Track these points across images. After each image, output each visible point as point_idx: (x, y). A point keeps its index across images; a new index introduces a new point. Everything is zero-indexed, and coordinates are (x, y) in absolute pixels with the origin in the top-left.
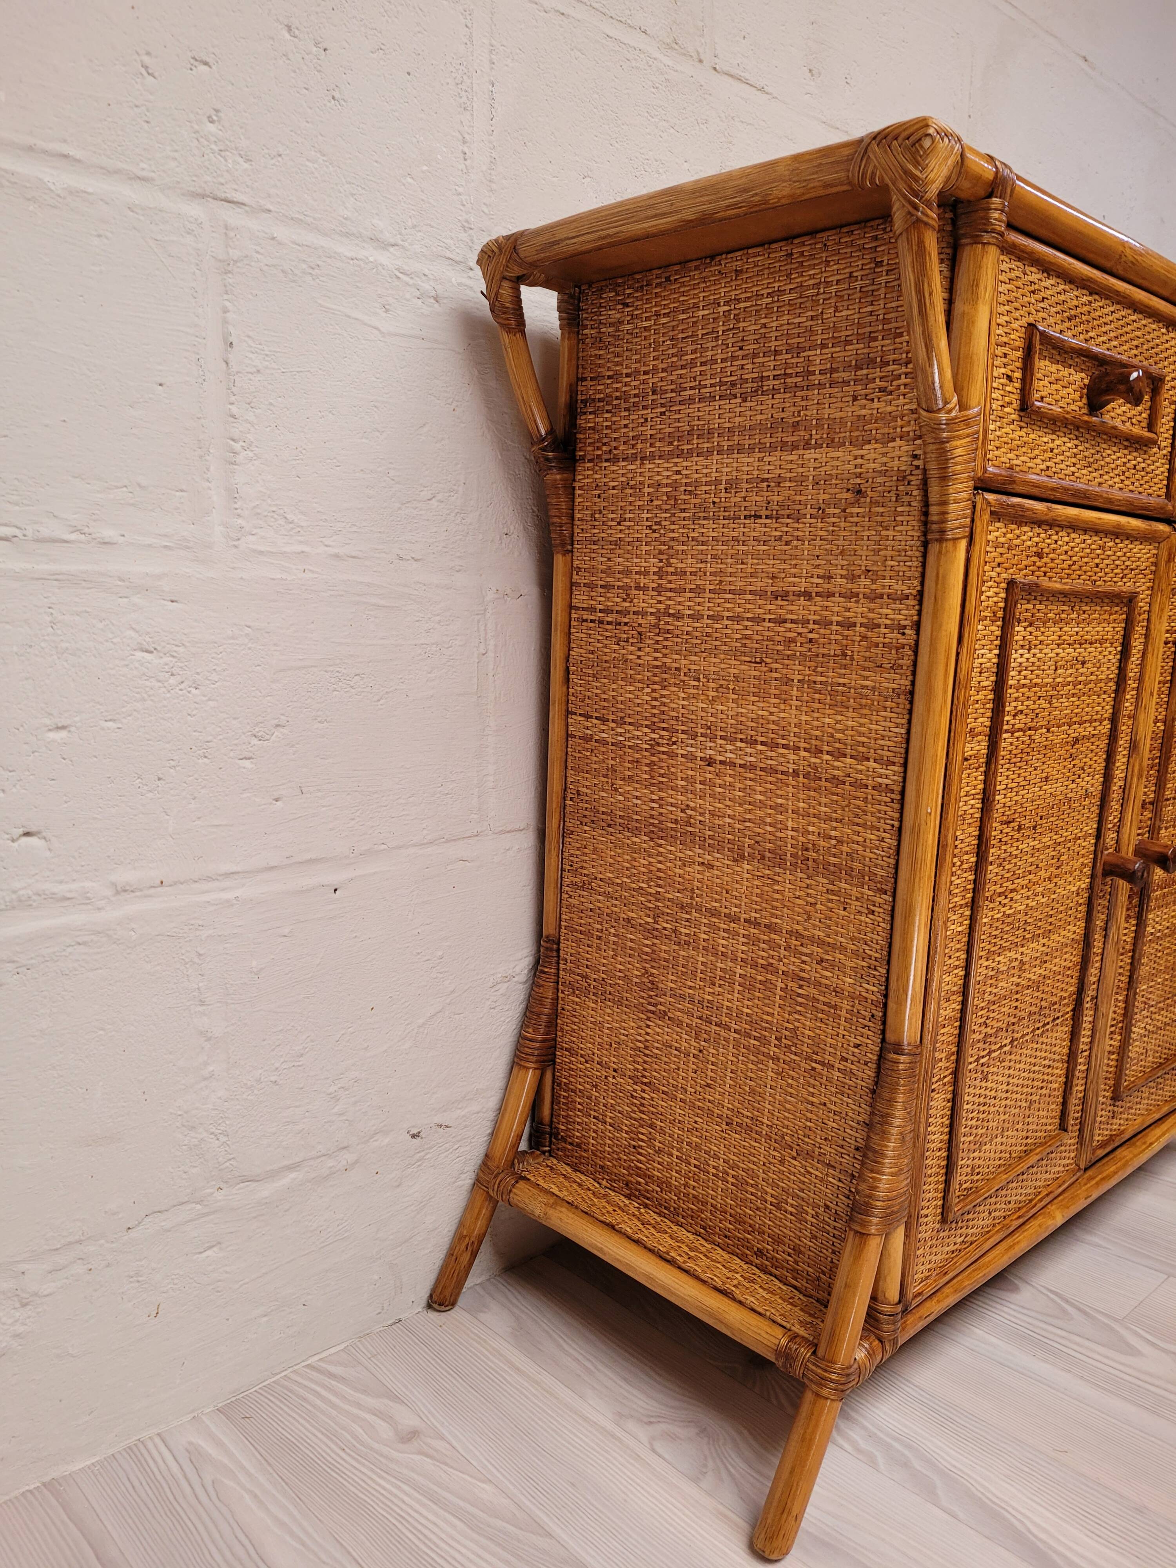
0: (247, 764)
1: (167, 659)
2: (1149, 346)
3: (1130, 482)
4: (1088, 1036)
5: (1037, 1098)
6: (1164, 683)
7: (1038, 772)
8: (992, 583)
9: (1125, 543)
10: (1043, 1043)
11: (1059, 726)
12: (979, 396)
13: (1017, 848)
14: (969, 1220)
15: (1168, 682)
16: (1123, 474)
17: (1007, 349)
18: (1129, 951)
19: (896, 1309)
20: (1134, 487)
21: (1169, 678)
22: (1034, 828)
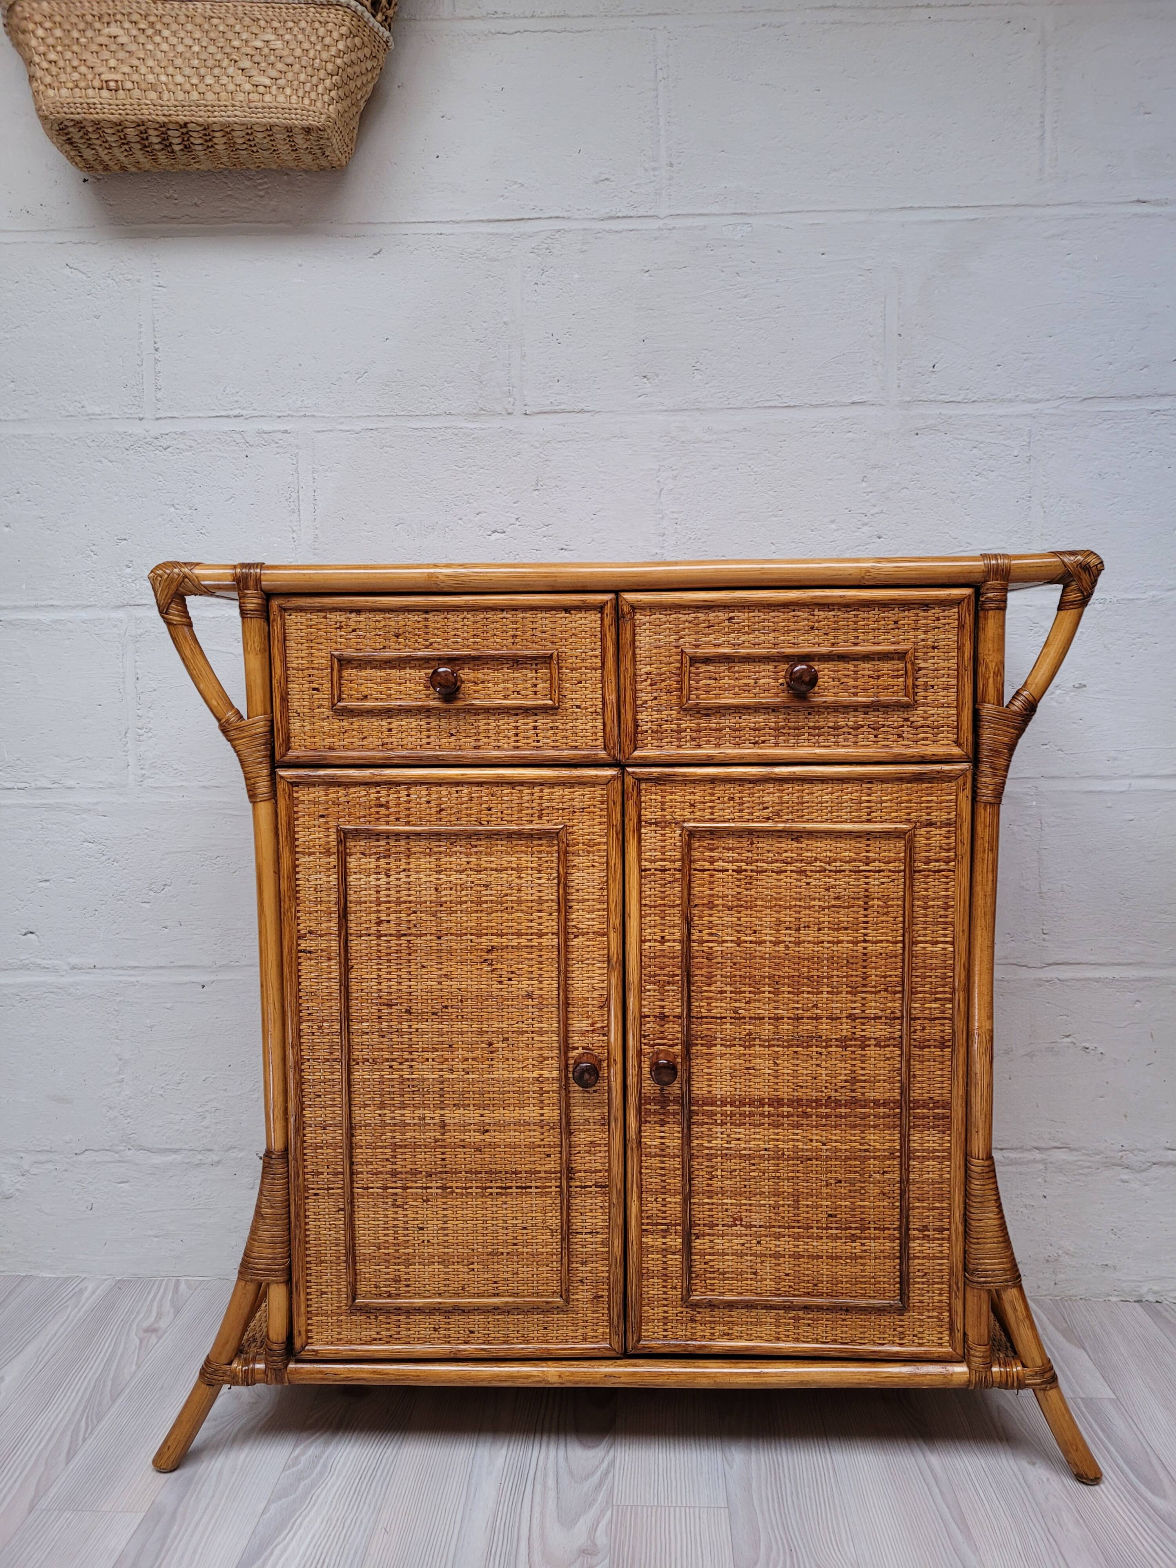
0: (147, 906)
1: (100, 847)
2: (537, 632)
3: (530, 741)
4: (604, 1220)
5: (505, 1251)
6: (655, 907)
7: (429, 969)
8: (317, 829)
9: (537, 789)
10: (505, 1203)
11: (457, 935)
12: (260, 709)
13: (410, 1027)
14: (399, 1321)
15: (678, 905)
16: (517, 735)
17: (311, 672)
18: (675, 1156)
19: (275, 1347)
20: (540, 744)
21: (678, 902)
22: (433, 1014)
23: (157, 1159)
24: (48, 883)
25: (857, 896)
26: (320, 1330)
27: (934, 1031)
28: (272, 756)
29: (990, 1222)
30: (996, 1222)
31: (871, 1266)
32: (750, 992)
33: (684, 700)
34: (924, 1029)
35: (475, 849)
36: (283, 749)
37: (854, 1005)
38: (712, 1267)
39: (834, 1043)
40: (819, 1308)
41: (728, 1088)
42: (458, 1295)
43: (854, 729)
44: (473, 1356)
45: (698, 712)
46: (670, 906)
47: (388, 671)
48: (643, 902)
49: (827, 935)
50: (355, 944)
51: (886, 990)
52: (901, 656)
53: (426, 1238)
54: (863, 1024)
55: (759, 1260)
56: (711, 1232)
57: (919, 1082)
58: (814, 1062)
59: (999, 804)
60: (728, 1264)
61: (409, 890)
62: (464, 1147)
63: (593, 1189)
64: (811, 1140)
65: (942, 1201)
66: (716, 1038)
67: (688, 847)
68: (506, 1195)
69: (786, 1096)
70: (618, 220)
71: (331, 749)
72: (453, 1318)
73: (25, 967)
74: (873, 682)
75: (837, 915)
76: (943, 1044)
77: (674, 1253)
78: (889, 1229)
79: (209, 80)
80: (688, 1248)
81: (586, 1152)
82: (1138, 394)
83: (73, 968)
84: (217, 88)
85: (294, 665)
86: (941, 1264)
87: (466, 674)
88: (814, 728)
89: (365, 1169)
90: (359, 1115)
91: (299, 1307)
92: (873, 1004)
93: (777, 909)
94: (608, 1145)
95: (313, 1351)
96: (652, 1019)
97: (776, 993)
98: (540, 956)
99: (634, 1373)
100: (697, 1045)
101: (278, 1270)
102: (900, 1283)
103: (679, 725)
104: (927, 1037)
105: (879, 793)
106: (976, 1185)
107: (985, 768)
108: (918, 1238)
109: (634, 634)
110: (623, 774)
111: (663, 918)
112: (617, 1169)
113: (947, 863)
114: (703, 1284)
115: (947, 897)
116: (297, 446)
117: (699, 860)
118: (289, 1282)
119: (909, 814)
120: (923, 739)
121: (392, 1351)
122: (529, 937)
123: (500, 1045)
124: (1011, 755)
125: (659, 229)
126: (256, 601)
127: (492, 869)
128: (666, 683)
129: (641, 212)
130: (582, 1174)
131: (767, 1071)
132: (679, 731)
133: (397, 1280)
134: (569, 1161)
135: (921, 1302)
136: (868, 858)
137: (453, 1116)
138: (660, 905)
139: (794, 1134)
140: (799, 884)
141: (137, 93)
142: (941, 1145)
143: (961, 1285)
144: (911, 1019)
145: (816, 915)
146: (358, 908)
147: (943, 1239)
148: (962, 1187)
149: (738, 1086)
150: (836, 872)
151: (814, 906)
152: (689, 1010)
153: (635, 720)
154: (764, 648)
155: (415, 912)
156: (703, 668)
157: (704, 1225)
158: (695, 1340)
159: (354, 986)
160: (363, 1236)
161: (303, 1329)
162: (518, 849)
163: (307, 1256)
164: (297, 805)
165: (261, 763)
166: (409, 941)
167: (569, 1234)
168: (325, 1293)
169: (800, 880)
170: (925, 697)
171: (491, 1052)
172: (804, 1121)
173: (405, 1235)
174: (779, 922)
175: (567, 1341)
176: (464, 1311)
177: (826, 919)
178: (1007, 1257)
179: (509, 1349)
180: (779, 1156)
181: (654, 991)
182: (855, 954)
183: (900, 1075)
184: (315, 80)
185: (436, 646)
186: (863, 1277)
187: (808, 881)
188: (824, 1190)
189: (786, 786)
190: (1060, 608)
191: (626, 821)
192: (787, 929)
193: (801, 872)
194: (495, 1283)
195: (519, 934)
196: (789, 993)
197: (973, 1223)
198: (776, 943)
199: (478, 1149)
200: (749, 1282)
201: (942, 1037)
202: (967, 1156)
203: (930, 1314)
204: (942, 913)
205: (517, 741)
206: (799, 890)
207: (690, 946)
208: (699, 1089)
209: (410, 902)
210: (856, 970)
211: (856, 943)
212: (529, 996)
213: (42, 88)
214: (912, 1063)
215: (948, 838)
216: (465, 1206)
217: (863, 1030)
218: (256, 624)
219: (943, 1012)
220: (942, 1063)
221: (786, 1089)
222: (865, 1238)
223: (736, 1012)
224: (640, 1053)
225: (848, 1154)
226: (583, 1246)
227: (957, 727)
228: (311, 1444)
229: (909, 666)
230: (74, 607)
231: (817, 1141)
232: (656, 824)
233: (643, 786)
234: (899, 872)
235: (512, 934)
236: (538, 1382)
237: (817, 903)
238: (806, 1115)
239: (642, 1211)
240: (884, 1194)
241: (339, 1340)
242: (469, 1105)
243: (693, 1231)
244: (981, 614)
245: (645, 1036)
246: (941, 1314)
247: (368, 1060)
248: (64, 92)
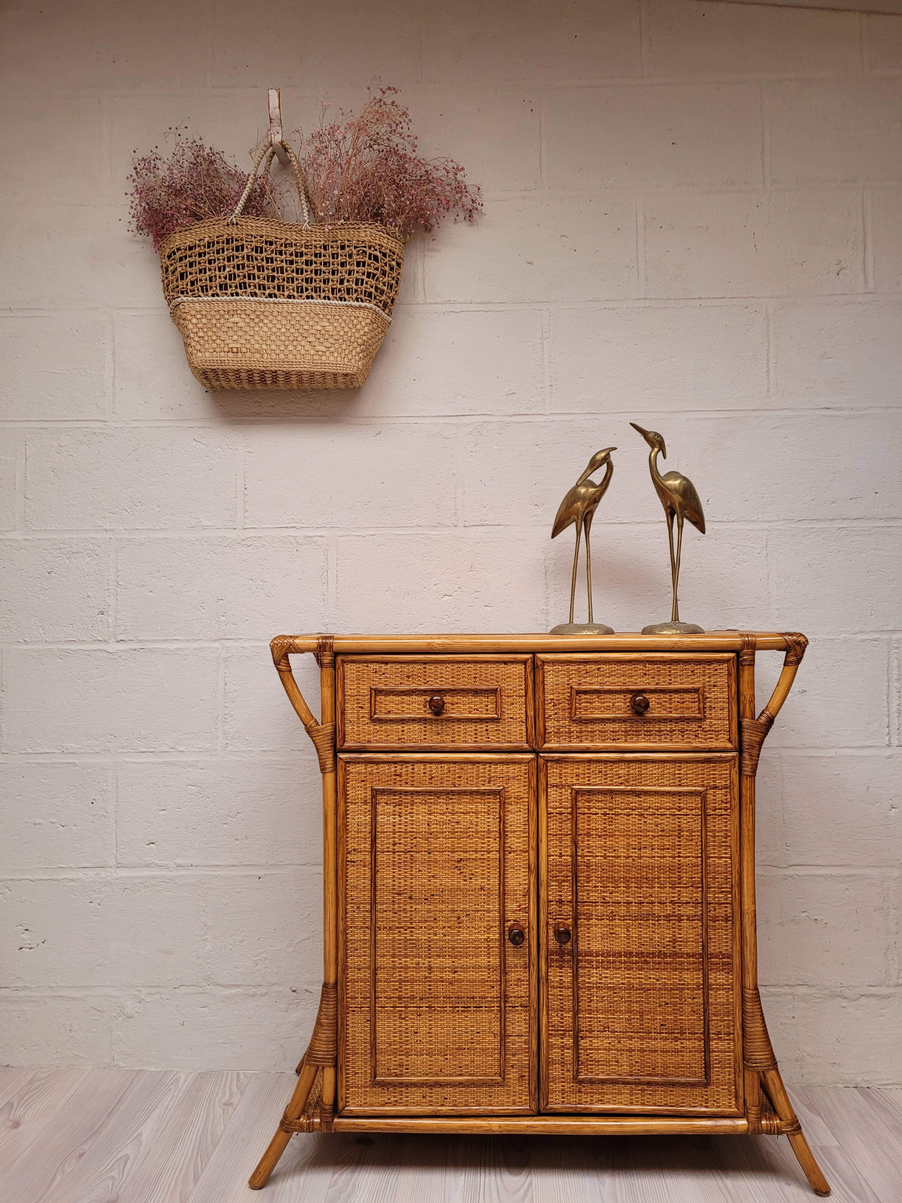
0: (226, 826)
1: (198, 788)
2: (488, 676)
3: (484, 738)
4: (526, 1028)
5: (466, 1047)
6: (556, 835)
7: (423, 872)
8: (359, 788)
9: (487, 766)
10: (467, 1017)
11: (440, 852)
12: (329, 720)
13: (411, 907)
14: (402, 1091)
15: (569, 834)
16: (476, 734)
17: (358, 697)
18: (568, 988)
19: (327, 1107)
20: (489, 740)
21: (569, 833)
22: (425, 899)
23: (227, 992)
24: (164, 812)
25: (673, 829)
26: (354, 1097)
27: (721, 911)
28: (335, 746)
29: (757, 1029)
30: (761, 1029)
31: (687, 1057)
32: (612, 887)
33: (573, 715)
34: (715, 910)
35: (451, 801)
36: (341, 742)
37: (673, 895)
38: (591, 1057)
39: (662, 918)
40: (657, 1084)
41: (600, 946)
42: (437, 1075)
43: (671, 732)
44: (447, 1114)
45: (581, 722)
46: (565, 835)
47: (403, 697)
48: (549, 832)
49: (657, 853)
50: (379, 857)
51: (692, 886)
52: (696, 691)
53: (419, 1039)
54: (679, 907)
55: (619, 1053)
56: (590, 1035)
57: (713, 942)
58: (651, 930)
59: (755, 776)
60: (601, 1055)
61: (412, 824)
62: (442, 982)
63: (520, 1008)
64: (650, 978)
65: (728, 1016)
66: (592, 915)
67: (575, 800)
68: (467, 1011)
69: (634, 951)
70: (520, 416)
71: (369, 742)
72: (435, 1090)
73: (148, 866)
74: (680, 705)
75: (662, 841)
76: (727, 919)
77: (568, 1049)
78: (697, 1033)
79: (290, 348)
80: (576, 1046)
81: (515, 985)
82: (830, 518)
83: (179, 866)
84: (295, 352)
85: (349, 694)
86: (729, 1056)
87: (447, 699)
88: (647, 731)
89: (383, 995)
90: (381, 961)
91: (342, 1083)
92: (685, 894)
93: (627, 837)
94: (529, 980)
95: (350, 1110)
96: (554, 903)
97: (628, 887)
98: (489, 865)
99: (543, 1126)
100: (581, 919)
101: (330, 1059)
102: (705, 1067)
103: (569, 729)
104: (717, 915)
105: (685, 769)
106: (749, 1005)
107: (746, 755)
108: (715, 1039)
109: (544, 677)
110: (537, 757)
111: (561, 842)
112: (534, 995)
113: (726, 810)
114: (586, 1068)
115: (726, 830)
116: (327, 545)
117: (581, 808)
118: (336, 1066)
119: (703, 781)
120: (710, 738)
121: (398, 1111)
122: (482, 853)
123: (465, 918)
124: (760, 748)
125: (545, 422)
126: (329, 658)
127: (461, 813)
128: (561, 705)
129: (534, 412)
130: (513, 999)
131: (623, 935)
132: (570, 732)
133: (401, 1065)
134: (505, 991)
135: (718, 1079)
136: (680, 807)
137: (436, 962)
138: (559, 835)
139: (639, 974)
140: (640, 822)
141: (248, 354)
142: (727, 981)
143: (741, 1068)
144: (708, 904)
145: (650, 841)
146: (382, 835)
147: (730, 1040)
148: (741, 1008)
149: (606, 944)
150: (661, 815)
151: (649, 835)
152: (577, 898)
153: (545, 726)
154: (618, 686)
155: (415, 838)
156: (584, 696)
157: (587, 1031)
158: (581, 1104)
159: (379, 883)
160: (381, 1036)
161: (344, 1096)
162: (475, 800)
163: (347, 1049)
164: (348, 775)
165: (329, 750)
166: (412, 856)
167: (505, 1036)
168: (358, 1073)
169: (640, 820)
170: (710, 714)
171: (459, 923)
172: (645, 966)
173: (406, 1037)
174: (629, 845)
175: (503, 1105)
176: (441, 1085)
177: (656, 843)
178: (768, 1051)
179: (468, 1109)
180: (630, 987)
181: (556, 886)
182: (674, 864)
183: (702, 938)
184: (351, 348)
185: (430, 683)
186: (682, 1064)
187: (645, 820)
188: (658, 1009)
189: (631, 765)
190: (785, 665)
191: (539, 784)
192: (633, 849)
193: (641, 815)
194: (460, 1067)
195: (476, 851)
196: (635, 887)
197: (748, 1029)
198: (627, 857)
199: (451, 983)
200: (614, 1067)
201: (726, 915)
202: (743, 987)
203: (724, 1087)
204: (724, 840)
205: (476, 738)
206: (640, 826)
207: (576, 859)
208: (583, 946)
209: (413, 832)
210: (674, 874)
211: (674, 858)
212: (482, 889)
213: (194, 351)
214: (709, 930)
215: (726, 796)
216: (442, 1018)
217: (679, 910)
218: (329, 671)
219: (726, 899)
220: (727, 930)
221: (634, 946)
222: (683, 1039)
223: (604, 899)
224: (547, 923)
225: (672, 986)
226: (513, 1044)
227: (729, 731)
228: (343, 1173)
229: (701, 697)
230: (188, 641)
231: (653, 978)
232: (556, 786)
233: (549, 764)
234: (698, 815)
235: (473, 851)
236: (487, 1130)
237: (650, 833)
238: (646, 962)
239: (549, 1022)
240: (694, 1012)
241: (365, 1103)
242: (446, 956)
243: (580, 1035)
244: (741, 667)
245: (550, 914)
246: (730, 1087)
247: (386, 928)
248: (207, 354)
